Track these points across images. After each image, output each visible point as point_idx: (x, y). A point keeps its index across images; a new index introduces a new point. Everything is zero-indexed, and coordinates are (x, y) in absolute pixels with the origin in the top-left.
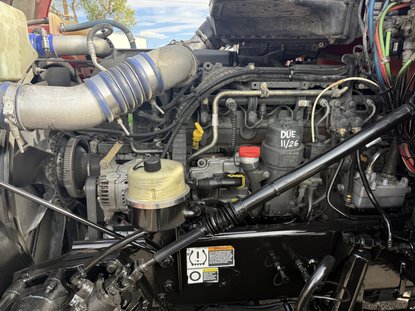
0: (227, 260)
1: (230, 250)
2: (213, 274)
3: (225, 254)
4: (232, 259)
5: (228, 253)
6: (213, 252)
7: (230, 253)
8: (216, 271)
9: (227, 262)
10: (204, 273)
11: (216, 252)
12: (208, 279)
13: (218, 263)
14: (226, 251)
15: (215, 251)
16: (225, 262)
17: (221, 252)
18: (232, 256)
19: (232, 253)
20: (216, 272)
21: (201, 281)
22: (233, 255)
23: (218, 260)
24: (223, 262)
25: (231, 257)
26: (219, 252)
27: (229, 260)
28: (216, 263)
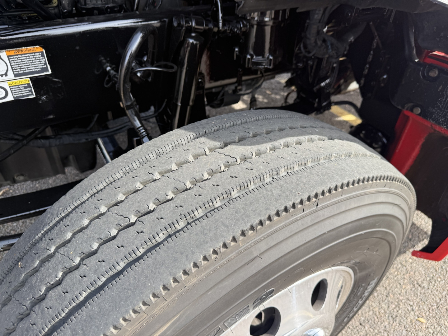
0: (39, 67)
1: (39, 52)
2: (25, 88)
3: (34, 59)
4: (45, 64)
5: (37, 56)
6: (14, 57)
7: (40, 56)
8: (28, 82)
9: (40, 69)
10: (11, 88)
11: (19, 56)
12: (20, 95)
13: (27, 71)
14: (33, 54)
15: (17, 55)
16: (37, 70)
17: (27, 55)
18: (44, 60)
19: (43, 55)
20: (27, 84)
21: (10, 98)
22: (45, 58)
23: (25, 67)
24: (34, 70)
25: (44, 62)
26: (24, 55)
27: (41, 67)
28: (25, 71)
